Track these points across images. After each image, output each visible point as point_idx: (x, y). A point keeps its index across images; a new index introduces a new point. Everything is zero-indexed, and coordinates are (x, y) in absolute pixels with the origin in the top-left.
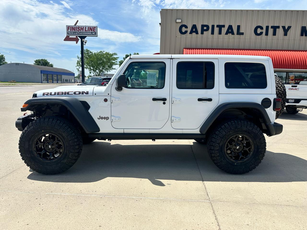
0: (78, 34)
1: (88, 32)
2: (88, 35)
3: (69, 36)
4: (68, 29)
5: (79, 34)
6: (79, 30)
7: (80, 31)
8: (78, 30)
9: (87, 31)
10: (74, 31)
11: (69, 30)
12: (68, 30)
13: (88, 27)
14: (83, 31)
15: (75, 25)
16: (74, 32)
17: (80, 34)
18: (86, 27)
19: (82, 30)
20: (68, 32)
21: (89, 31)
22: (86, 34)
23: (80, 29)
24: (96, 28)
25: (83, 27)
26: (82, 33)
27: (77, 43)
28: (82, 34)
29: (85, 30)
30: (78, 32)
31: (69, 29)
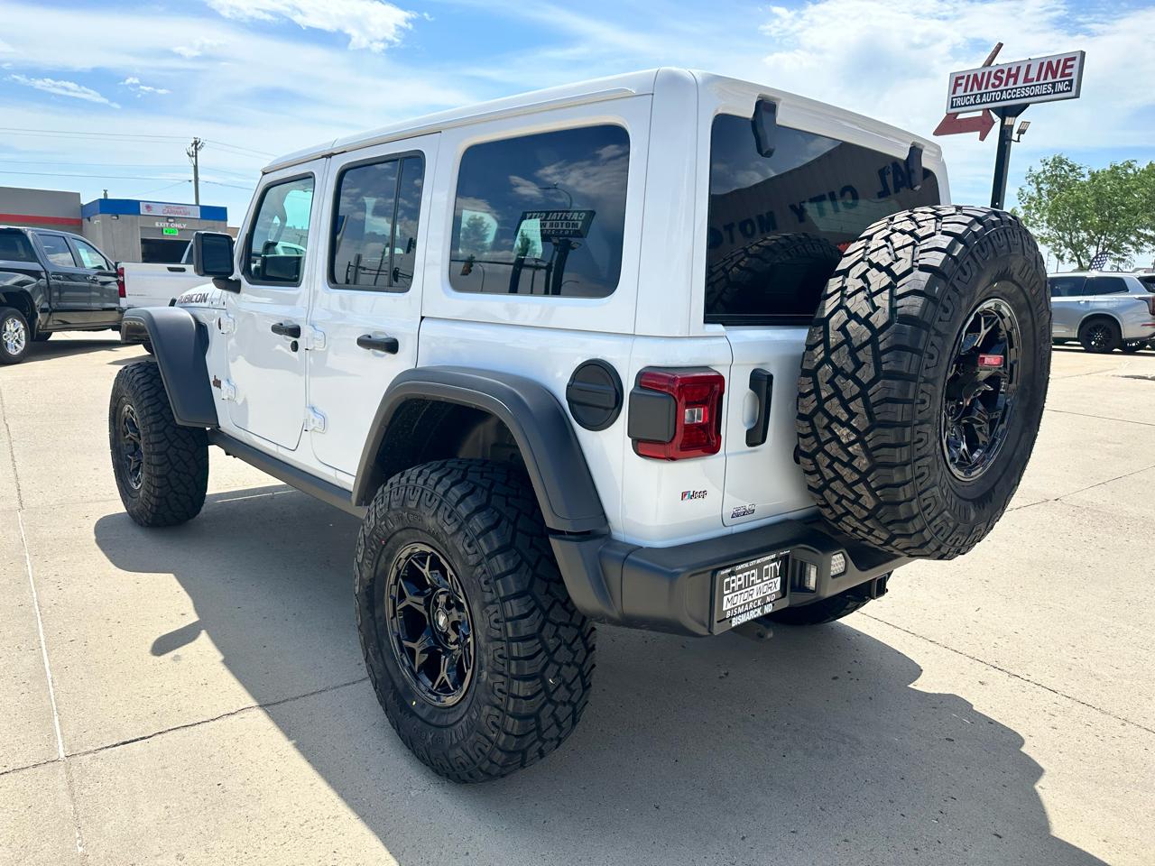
0: (991, 102)
1: (1035, 86)
2: (1034, 96)
3: (958, 114)
4: (957, 85)
5: (995, 101)
6: (997, 83)
7: (1002, 87)
8: (994, 86)
9: (1032, 80)
10: (979, 89)
11: (960, 91)
12: (954, 93)
13: (1042, 64)
14: (1015, 83)
15: (984, 66)
16: (976, 95)
17: (1000, 100)
18: (1029, 66)
19: (1012, 80)
20: (954, 100)
21: (1041, 82)
22: (1025, 97)
23: (1004, 76)
24: (1078, 60)
25: (1019, 68)
26: (1010, 94)
27: (982, 138)
28: (1011, 99)
29: (1026, 80)
30: (994, 94)
31: (961, 85)
